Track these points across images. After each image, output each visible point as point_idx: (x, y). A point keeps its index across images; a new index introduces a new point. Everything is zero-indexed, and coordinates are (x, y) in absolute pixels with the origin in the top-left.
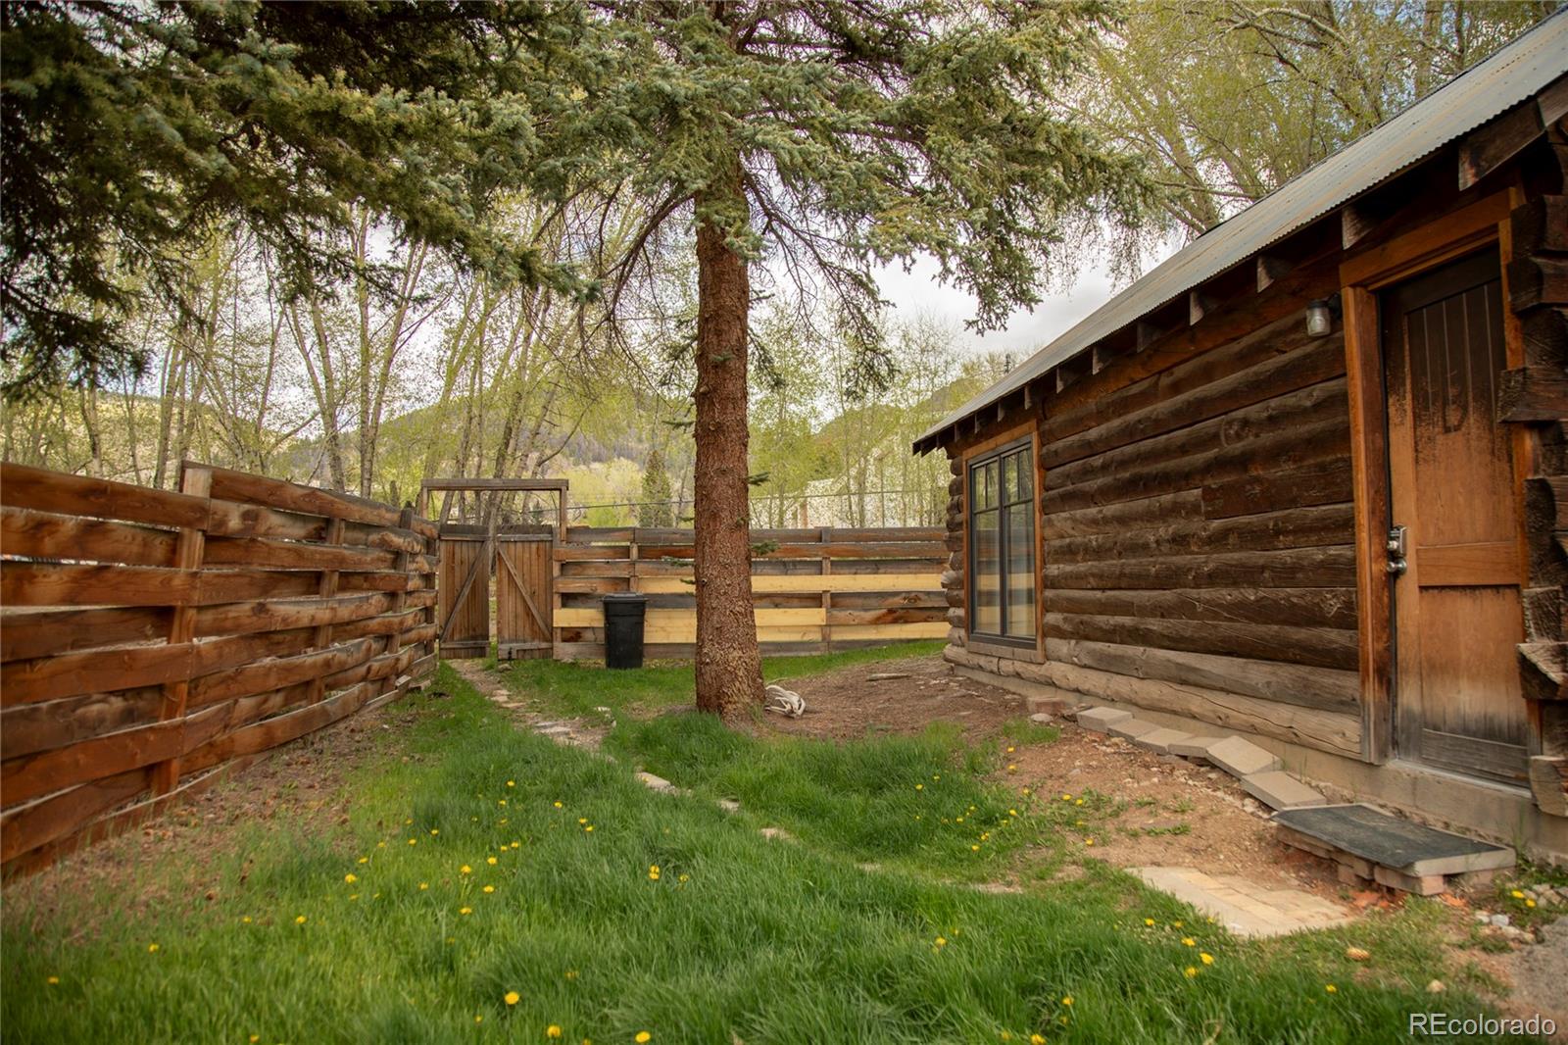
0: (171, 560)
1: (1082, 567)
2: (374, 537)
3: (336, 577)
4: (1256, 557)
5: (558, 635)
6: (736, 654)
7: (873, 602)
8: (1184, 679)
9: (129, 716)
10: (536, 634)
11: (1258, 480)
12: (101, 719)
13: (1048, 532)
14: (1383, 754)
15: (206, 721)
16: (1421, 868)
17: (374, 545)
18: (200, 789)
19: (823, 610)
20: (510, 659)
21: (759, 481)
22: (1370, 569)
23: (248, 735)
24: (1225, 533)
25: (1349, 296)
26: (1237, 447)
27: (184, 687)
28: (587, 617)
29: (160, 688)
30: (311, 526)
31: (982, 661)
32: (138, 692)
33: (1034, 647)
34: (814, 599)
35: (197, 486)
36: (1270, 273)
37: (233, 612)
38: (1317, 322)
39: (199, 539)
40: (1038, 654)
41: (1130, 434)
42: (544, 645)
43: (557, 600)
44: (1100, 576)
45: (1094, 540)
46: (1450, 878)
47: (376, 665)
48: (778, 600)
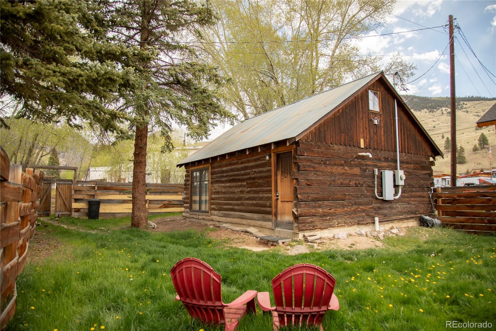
1: (220, 196)
4: (256, 195)
5: (73, 210)
7: (160, 202)
8: (242, 218)
10: (66, 210)
11: (256, 182)
13: (212, 188)
14: (275, 228)
16: (279, 241)
20: (59, 217)
21: (149, 174)
22: (274, 198)
24: (250, 191)
25: (272, 154)
26: (253, 176)
28: (82, 205)
31: (194, 216)
33: (208, 213)
36: (261, 149)
38: (267, 158)
40: (209, 214)
41: (232, 170)
42: (69, 213)
43: (73, 200)
44: (225, 198)
45: (223, 190)
46: (283, 243)
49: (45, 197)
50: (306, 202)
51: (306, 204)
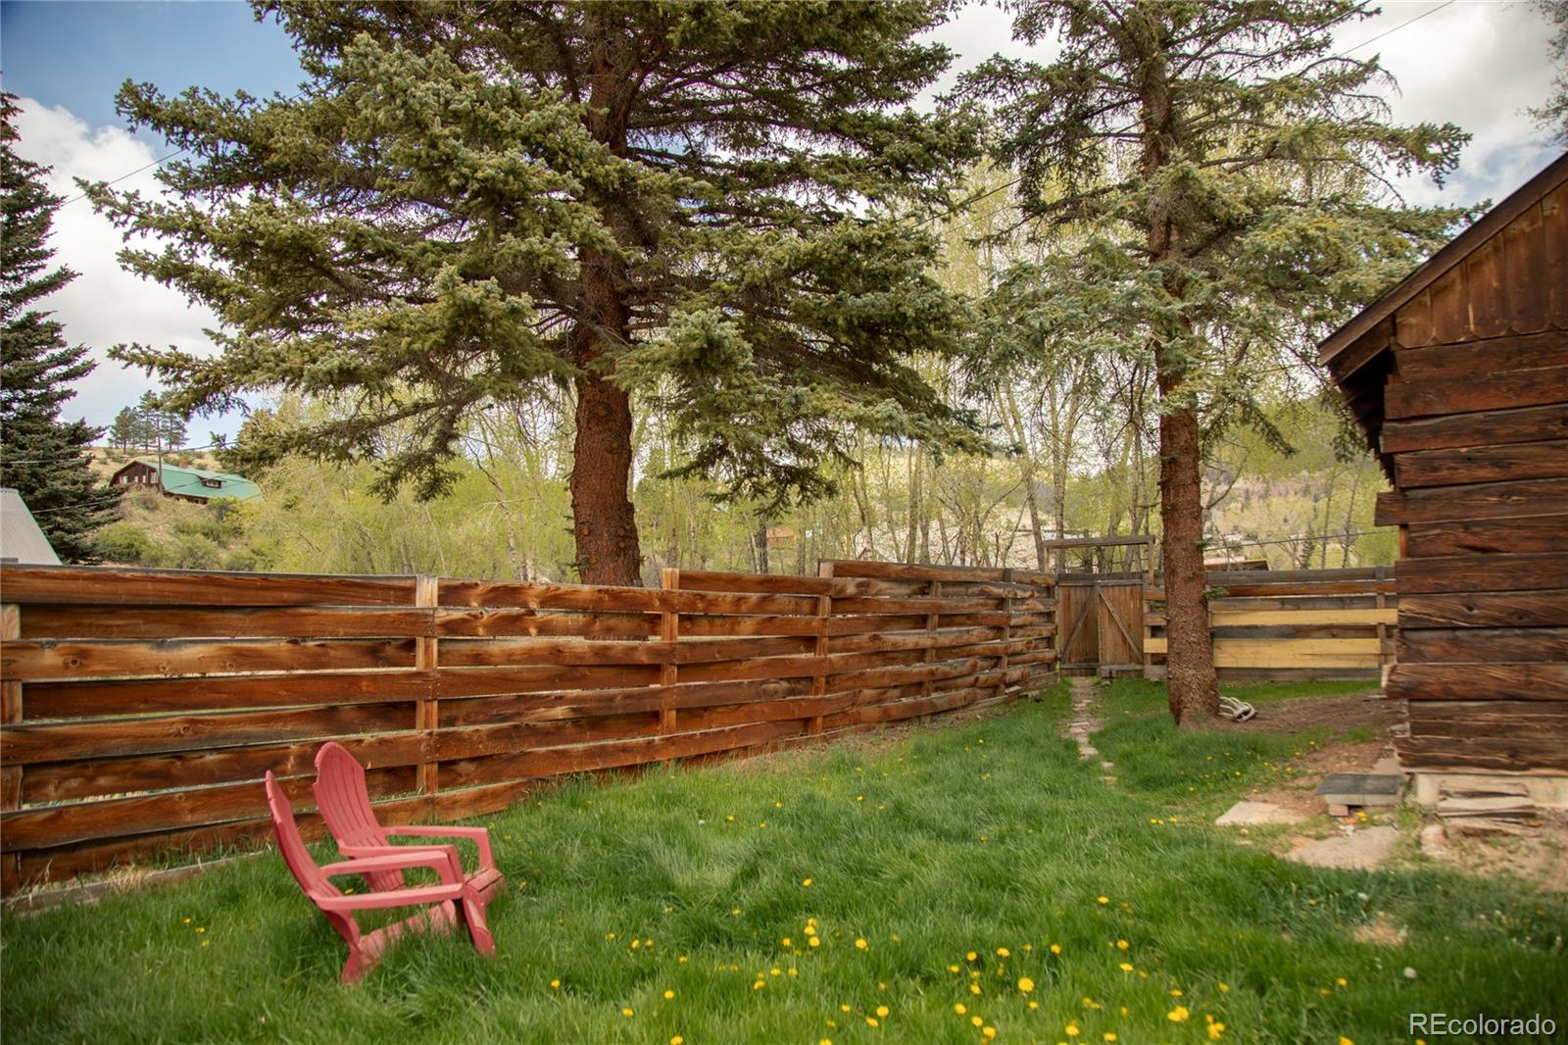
0: (814, 611)
2: (975, 589)
3: (936, 618)
5: (1149, 658)
6: (1191, 672)
9: (792, 692)
10: (1132, 659)
12: (776, 692)
15: (837, 699)
17: (973, 595)
18: (834, 736)
20: (1111, 677)
23: (870, 712)
27: (823, 680)
29: (811, 679)
30: (915, 587)
32: (798, 680)
34: (1369, 631)
35: (826, 572)
37: (856, 640)
39: (828, 600)
42: (1138, 667)
43: (1147, 632)
46: (1353, 808)
47: (983, 677)
48: (1335, 631)
49: (1080, 625)
50: (1459, 633)
51: (1455, 642)
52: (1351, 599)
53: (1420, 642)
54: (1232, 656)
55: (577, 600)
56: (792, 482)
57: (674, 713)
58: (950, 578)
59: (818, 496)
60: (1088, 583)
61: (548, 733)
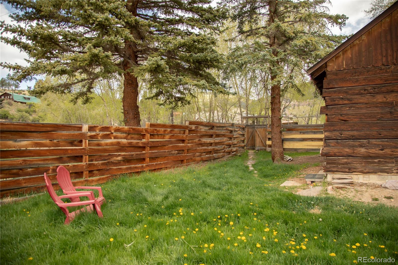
0: (184, 133)
2: (225, 128)
3: (215, 135)
6: (277, 149)
9: (178, 153)
10: (263, 146)
12: (174, 153)
15: (190, 155)
17: (224, 130)
18: (189, 165)
19: (323, 142)
20: (258, 150)
23: (198, 158)
27: (186, 151)
29: (183, 150)
30: (210, 128)
32: (180, 150)
34: (321, 140)
35: (187, 123)
37: (195, 141)
39: (188, 131)
42: (265, 148)
43: (267, 139)
47: (226, 150)
48: (313, 140)
49: (251, 137)
50: (338, 141)
51: (337, 143)
52: (317, 132)
53: (329, 143)
54: (288, 145)
55: (124, 130)
56: (179, 101)
57: (148, 159)
58: (219, 126)
59: (186, 104)
60: (253, 127)
61: (117, 164)
